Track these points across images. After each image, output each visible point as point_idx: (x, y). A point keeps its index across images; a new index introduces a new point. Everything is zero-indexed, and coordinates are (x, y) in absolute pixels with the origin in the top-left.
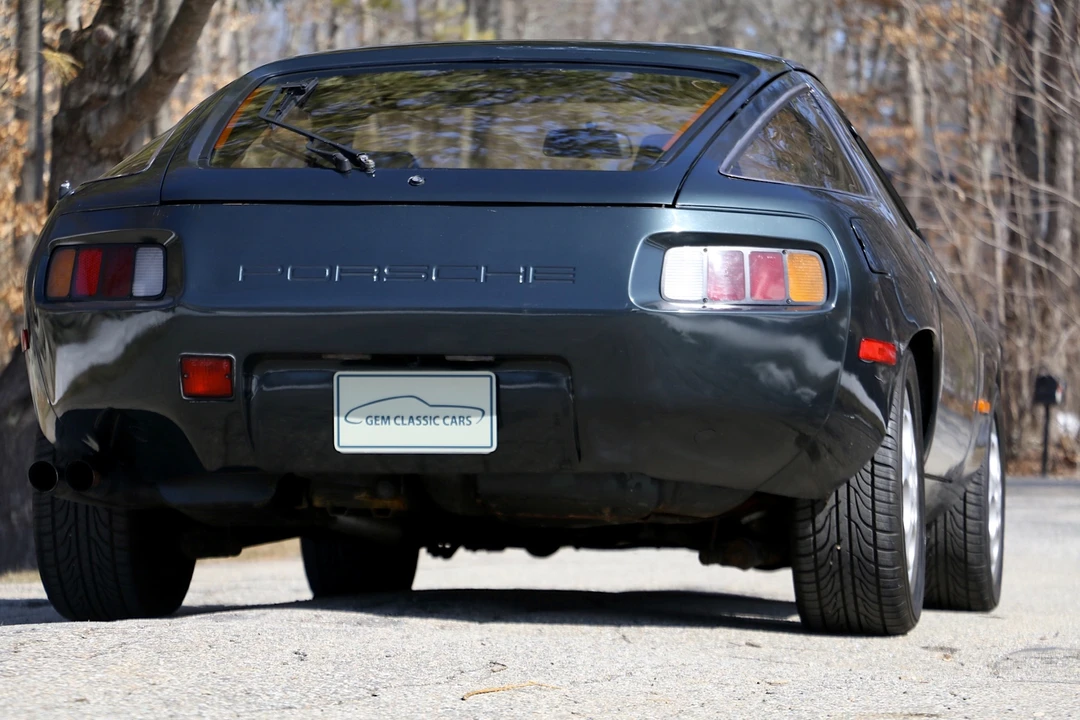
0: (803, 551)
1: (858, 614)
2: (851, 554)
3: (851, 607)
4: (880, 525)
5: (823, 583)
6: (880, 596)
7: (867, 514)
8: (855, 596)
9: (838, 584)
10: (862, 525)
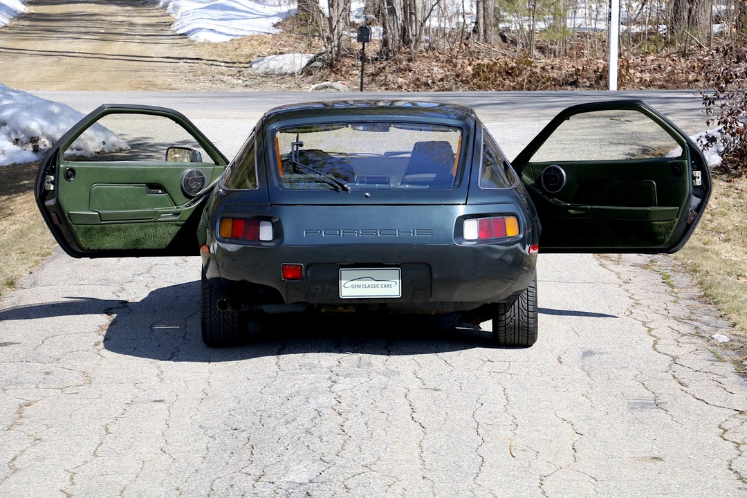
0: (500, 319)
1: (519, 340)
2: (519, 320)
3: (517, 338)
4: (530, 310)
5: (507, 331)
6: (528, 334)
7: (525, 306)
8: (519, 334)
9: (513, 331)
10: (523, 310)
